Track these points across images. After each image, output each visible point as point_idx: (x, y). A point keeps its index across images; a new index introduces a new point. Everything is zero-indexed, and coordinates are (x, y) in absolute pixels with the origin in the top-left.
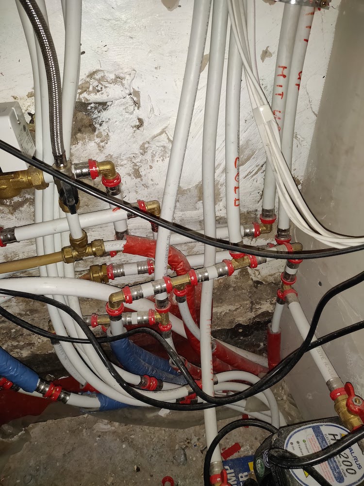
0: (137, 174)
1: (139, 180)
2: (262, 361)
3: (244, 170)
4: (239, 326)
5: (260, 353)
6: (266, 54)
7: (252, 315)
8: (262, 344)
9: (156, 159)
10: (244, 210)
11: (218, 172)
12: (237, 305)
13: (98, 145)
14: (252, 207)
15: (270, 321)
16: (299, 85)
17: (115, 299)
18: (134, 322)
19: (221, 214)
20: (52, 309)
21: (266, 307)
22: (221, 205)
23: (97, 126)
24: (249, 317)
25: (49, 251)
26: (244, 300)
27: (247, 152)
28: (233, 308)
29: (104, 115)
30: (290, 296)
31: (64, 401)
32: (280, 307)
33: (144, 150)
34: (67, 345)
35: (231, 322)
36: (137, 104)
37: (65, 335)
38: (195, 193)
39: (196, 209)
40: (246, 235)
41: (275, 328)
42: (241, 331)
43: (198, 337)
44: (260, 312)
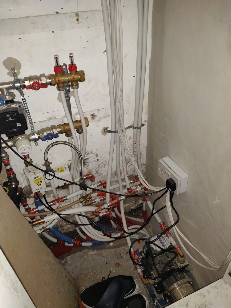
0: (97, 172)
1: (98, 174)
2: (142, 221)
3: (128, 165)
4: (132, 210)
5: (141, 218)
6: (130, 138)
7: (136, 205)
8: (141, 214)
9: (102, 168)
10: (129, 175)
11: (120, 167)
12: (131, 203)
13: (87, 168)
14: (131, 174)
15: (142, 206)
16: (140, 144)
17: (97, 211)
18: (101, 216)
19: (123, 178)
20: (76, 216)
21: (140, 202)
22: (122, 175)
23: (86, 163)
24: (135, 206)
25: (75, 200)
26: (133, 201)
27: (128, 161)
28: (129, 204)
29: (88, 161)
30: (147, 199)
31: (81, 245)
32: (145, 202)
33: (99, 166)
34: (82, 227)
35: (129, 209)
36: (97, 156)
37: (81, 224)
38: (114, 174)
39: (115, 178)
40: (131, 183)
41: (144, 209)
42: (133, 211)
43: (120, 217)
44: (139, 204)
